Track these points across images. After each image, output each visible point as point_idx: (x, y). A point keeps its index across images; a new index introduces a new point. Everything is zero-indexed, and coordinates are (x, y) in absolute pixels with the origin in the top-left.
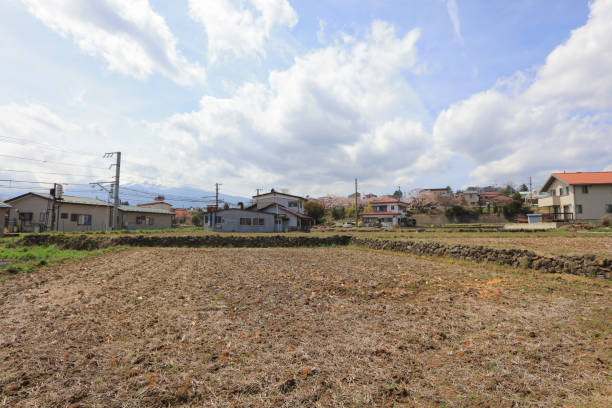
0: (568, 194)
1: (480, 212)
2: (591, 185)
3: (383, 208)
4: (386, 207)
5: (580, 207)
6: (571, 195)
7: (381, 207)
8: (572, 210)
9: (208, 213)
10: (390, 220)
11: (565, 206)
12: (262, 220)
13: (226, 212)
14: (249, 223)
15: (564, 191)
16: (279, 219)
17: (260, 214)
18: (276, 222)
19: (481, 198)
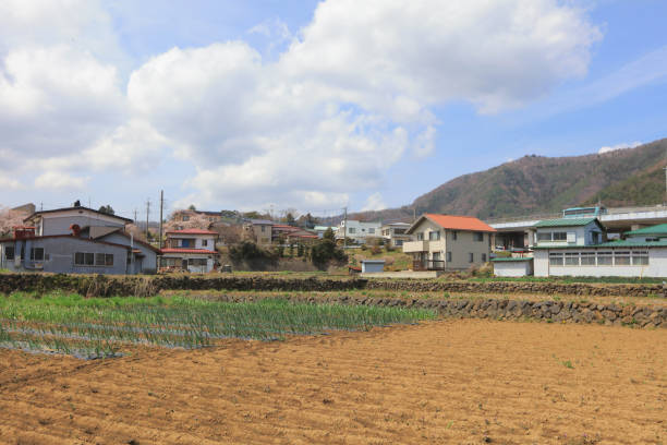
0: (439, 239)
1: (280, 254)
2: (459, 231)
3: (188, 242)
4: (194, 240)
5: (450, 253)
6: (443, 240)
7: (184, 240)
8: (443, 257)
9: (15, 241)
10: (203, 263)
11: (434, 253)
12: (110, 257)
13: (52, 241)
14: (91, 262)
15: (435, 235)
16: (132, 256)
17: (108, 247)
18: (129, 261)
19: (273, 232)
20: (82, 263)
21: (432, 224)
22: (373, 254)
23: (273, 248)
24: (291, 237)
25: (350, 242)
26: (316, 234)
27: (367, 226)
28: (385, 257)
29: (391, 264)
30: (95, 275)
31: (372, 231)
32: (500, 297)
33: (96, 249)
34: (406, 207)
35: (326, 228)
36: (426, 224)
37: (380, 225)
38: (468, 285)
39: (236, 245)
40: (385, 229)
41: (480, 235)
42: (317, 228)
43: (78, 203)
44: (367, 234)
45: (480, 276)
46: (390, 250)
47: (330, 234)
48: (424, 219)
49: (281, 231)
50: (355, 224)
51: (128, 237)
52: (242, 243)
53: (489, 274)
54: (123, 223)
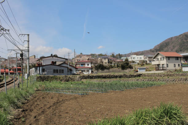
0: (164, 60)
2: (170, 57)
4: (84, 64)
5: (168, 64)
7: (81, 64)
8: (165, 66)
9: (37, 67)
10: (88, 71)
11: (162, 65)
12: (63, 70)
13: (47, 66)
14: (57, 72)
15: (162, 59)
16: (69, 70)
17: (62, 67)
18: (68, 71)
19: (108, 60)
20: (55, 72)
21: (161, 55)
22: (142, 66)
23: (109, 65)
24: (114, 61)
25: (133, 62)
26: (122, 60)
27: (139, 57)
28: (145, 66)
29: (148, 69)
30: (64, 76)
31: (141, 58)
32: (185, 77)
33: (59, 68)
34: (151, 49)
35: (125, 58)
36: (159, 55)
37: (143, 56)
38: (174, 74)
39: (96, 65)
40: (145, 57)
41: (177, 58)
42: (122, 58)
43: (52, 55)
44: (139, 59)
45: (178, 71)
46: (147, 64)
47: (127, 60)
48: (158, 54)
49: (111, 60)
50: (135, 56)
51: (67, 64)
52: (99, 64)
53: (181, 70)
54: (65, 60)
